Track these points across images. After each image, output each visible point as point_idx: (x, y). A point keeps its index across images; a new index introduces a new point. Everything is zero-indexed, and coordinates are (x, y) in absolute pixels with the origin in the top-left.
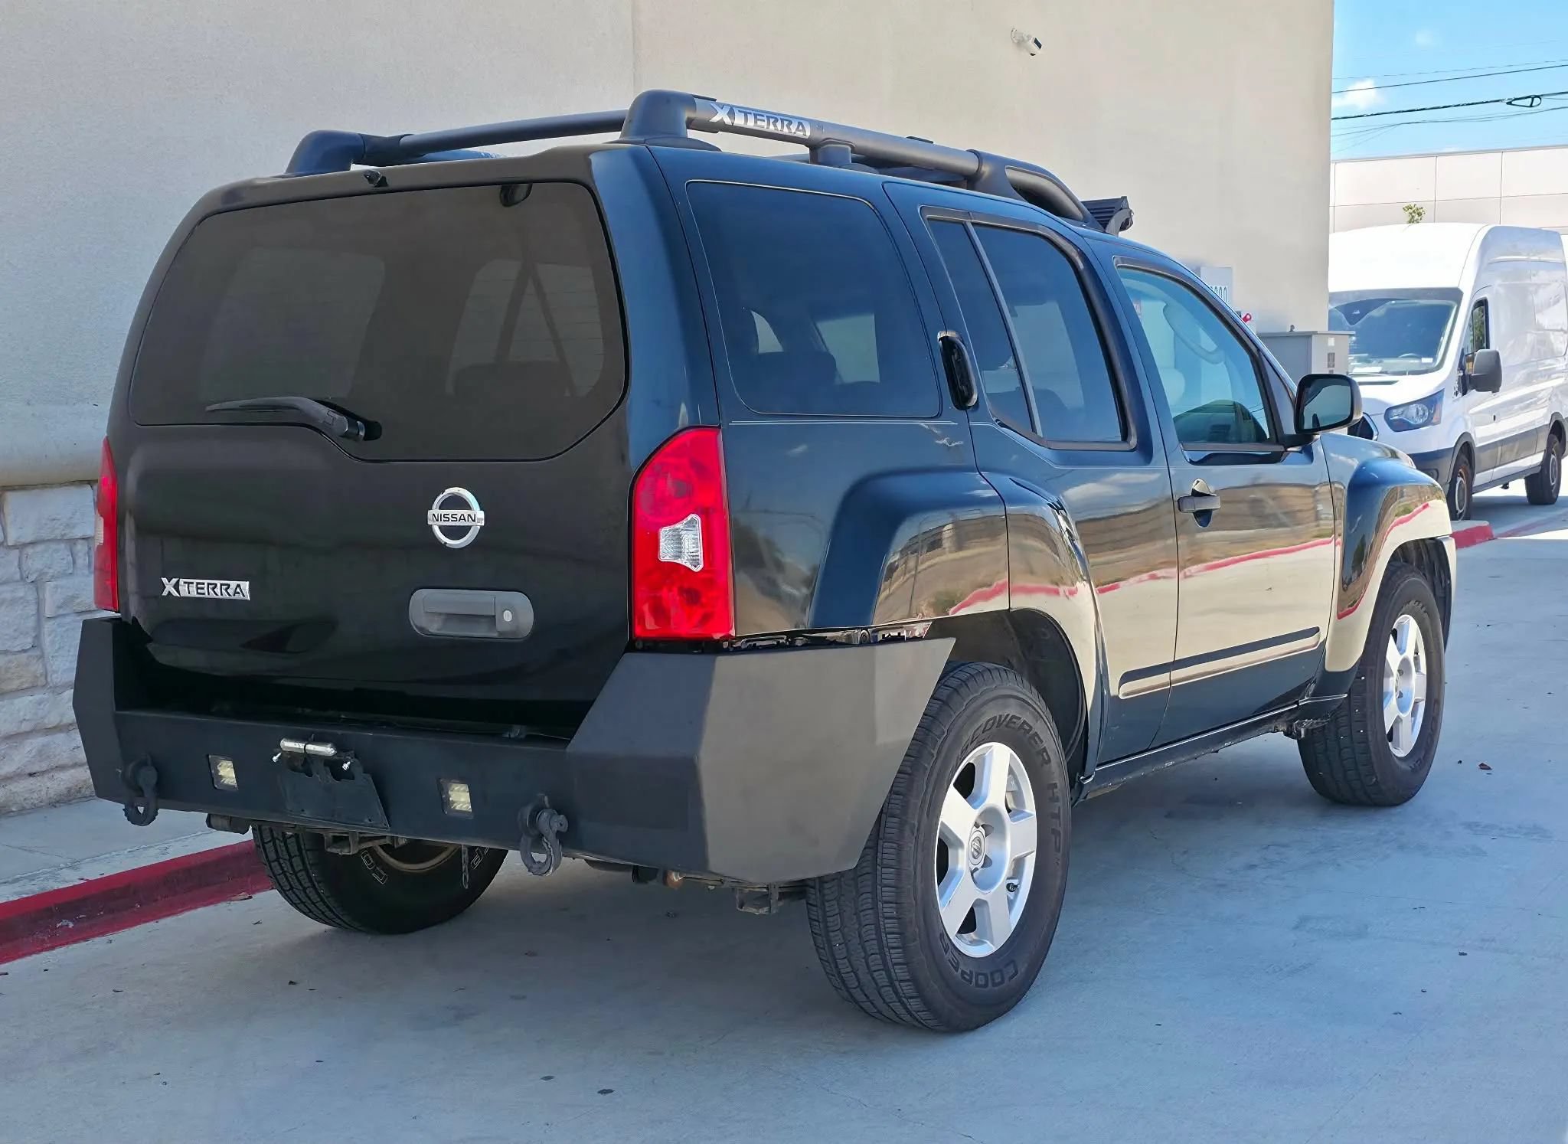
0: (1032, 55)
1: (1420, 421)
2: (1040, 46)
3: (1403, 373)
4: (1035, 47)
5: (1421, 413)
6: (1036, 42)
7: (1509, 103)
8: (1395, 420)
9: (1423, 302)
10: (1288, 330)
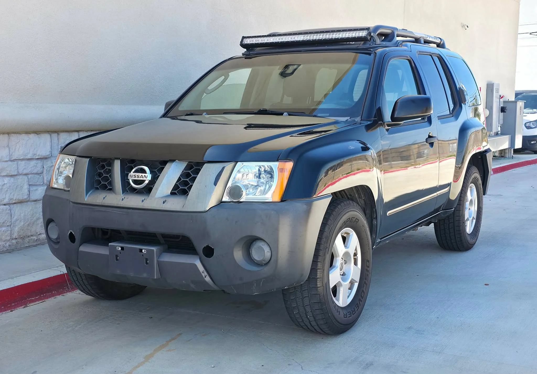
0: (466, 29)
1: (534, 126)
2: (468, 27)
3: (529, 113)
4: (467, 27)
5: (534, 124)
6: (467, 26)
7: (531, 34)
8: (527, 126)
9: (533, 94)
10: (508, 100)
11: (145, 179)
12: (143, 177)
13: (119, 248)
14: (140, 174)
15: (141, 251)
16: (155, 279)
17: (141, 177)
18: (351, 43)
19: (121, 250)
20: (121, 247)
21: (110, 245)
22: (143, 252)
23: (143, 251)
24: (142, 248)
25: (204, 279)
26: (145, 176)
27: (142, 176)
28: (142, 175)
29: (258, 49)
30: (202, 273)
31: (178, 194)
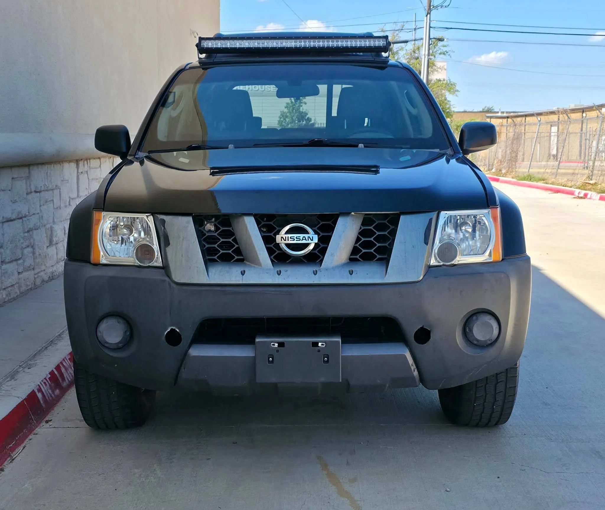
0: (195, 37)
4: (196, 34)
11: (310, 241)
12: (307, 240)
13: (275, 344)
14: (302, 236)
15: (315, 344)
16: (340, 382)
17: (303, 239)
18: (358, 53)
19: (278, 347)
20: (277, 343)
21: (259, 342)
22: (319, 347)
23: (320, 344)
24: (319, 341)
25: (413, 373)
26: (309, 237)
27: (305, 238)
28: (303, 237)
29: (220, 57)
30: (411, 366)
31: (361, 260)
